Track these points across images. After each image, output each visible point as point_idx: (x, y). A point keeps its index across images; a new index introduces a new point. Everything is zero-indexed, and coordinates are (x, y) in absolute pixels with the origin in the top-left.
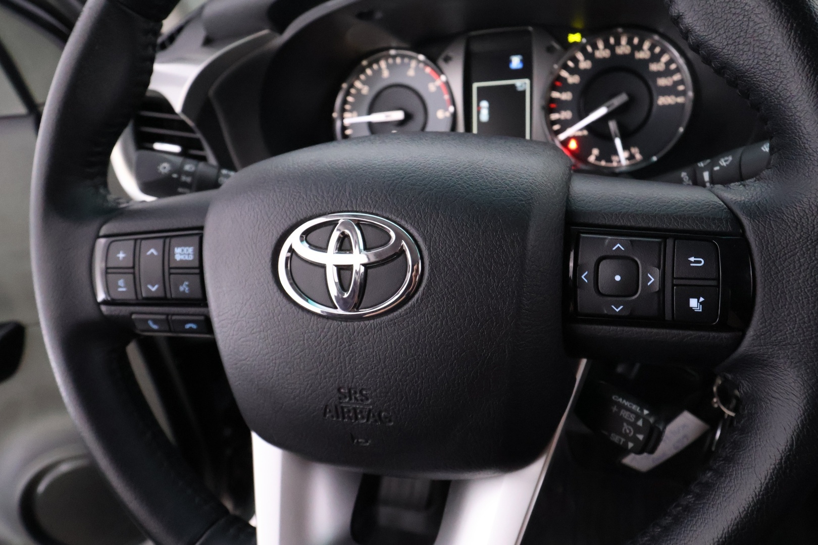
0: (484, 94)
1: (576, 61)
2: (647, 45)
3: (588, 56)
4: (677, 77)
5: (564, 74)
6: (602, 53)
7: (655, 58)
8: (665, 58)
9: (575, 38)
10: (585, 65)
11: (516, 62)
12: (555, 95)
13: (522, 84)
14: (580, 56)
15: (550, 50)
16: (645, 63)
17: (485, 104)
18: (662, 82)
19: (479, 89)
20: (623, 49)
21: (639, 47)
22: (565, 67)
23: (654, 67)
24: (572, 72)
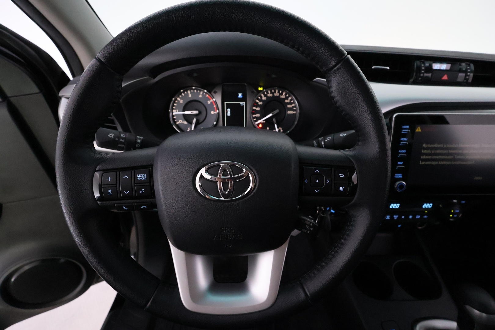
0: (228, 106)
1: (261, 97)
2: (284, 94)
3: (265, 96)
4: (293, 105)
5: (257, 101)
6: (270, 95)
7: (287, 98)
8: (290, 98)
9: (260, 89)
10: (264, 98)
11: (240, 95)
12: (254, 108)
13: (242, 103)
14: (263, 95)
15: (253, 92)
16: (284, 99)
17: (229, 110)
18: (289, 106)
19: (227, 104)
20: (277, 94)
21: (282, 94)
22: (258, 99)
23: (286, 101)
24: (260, 100)
